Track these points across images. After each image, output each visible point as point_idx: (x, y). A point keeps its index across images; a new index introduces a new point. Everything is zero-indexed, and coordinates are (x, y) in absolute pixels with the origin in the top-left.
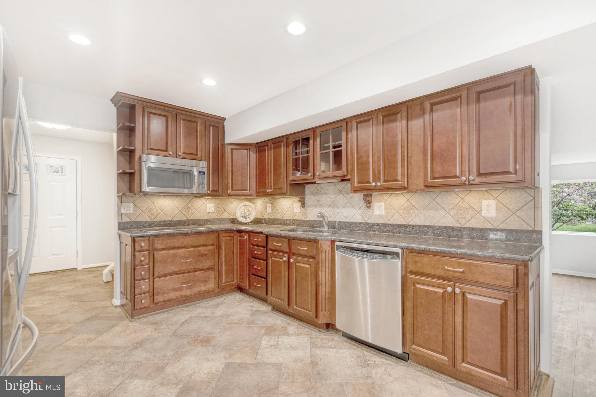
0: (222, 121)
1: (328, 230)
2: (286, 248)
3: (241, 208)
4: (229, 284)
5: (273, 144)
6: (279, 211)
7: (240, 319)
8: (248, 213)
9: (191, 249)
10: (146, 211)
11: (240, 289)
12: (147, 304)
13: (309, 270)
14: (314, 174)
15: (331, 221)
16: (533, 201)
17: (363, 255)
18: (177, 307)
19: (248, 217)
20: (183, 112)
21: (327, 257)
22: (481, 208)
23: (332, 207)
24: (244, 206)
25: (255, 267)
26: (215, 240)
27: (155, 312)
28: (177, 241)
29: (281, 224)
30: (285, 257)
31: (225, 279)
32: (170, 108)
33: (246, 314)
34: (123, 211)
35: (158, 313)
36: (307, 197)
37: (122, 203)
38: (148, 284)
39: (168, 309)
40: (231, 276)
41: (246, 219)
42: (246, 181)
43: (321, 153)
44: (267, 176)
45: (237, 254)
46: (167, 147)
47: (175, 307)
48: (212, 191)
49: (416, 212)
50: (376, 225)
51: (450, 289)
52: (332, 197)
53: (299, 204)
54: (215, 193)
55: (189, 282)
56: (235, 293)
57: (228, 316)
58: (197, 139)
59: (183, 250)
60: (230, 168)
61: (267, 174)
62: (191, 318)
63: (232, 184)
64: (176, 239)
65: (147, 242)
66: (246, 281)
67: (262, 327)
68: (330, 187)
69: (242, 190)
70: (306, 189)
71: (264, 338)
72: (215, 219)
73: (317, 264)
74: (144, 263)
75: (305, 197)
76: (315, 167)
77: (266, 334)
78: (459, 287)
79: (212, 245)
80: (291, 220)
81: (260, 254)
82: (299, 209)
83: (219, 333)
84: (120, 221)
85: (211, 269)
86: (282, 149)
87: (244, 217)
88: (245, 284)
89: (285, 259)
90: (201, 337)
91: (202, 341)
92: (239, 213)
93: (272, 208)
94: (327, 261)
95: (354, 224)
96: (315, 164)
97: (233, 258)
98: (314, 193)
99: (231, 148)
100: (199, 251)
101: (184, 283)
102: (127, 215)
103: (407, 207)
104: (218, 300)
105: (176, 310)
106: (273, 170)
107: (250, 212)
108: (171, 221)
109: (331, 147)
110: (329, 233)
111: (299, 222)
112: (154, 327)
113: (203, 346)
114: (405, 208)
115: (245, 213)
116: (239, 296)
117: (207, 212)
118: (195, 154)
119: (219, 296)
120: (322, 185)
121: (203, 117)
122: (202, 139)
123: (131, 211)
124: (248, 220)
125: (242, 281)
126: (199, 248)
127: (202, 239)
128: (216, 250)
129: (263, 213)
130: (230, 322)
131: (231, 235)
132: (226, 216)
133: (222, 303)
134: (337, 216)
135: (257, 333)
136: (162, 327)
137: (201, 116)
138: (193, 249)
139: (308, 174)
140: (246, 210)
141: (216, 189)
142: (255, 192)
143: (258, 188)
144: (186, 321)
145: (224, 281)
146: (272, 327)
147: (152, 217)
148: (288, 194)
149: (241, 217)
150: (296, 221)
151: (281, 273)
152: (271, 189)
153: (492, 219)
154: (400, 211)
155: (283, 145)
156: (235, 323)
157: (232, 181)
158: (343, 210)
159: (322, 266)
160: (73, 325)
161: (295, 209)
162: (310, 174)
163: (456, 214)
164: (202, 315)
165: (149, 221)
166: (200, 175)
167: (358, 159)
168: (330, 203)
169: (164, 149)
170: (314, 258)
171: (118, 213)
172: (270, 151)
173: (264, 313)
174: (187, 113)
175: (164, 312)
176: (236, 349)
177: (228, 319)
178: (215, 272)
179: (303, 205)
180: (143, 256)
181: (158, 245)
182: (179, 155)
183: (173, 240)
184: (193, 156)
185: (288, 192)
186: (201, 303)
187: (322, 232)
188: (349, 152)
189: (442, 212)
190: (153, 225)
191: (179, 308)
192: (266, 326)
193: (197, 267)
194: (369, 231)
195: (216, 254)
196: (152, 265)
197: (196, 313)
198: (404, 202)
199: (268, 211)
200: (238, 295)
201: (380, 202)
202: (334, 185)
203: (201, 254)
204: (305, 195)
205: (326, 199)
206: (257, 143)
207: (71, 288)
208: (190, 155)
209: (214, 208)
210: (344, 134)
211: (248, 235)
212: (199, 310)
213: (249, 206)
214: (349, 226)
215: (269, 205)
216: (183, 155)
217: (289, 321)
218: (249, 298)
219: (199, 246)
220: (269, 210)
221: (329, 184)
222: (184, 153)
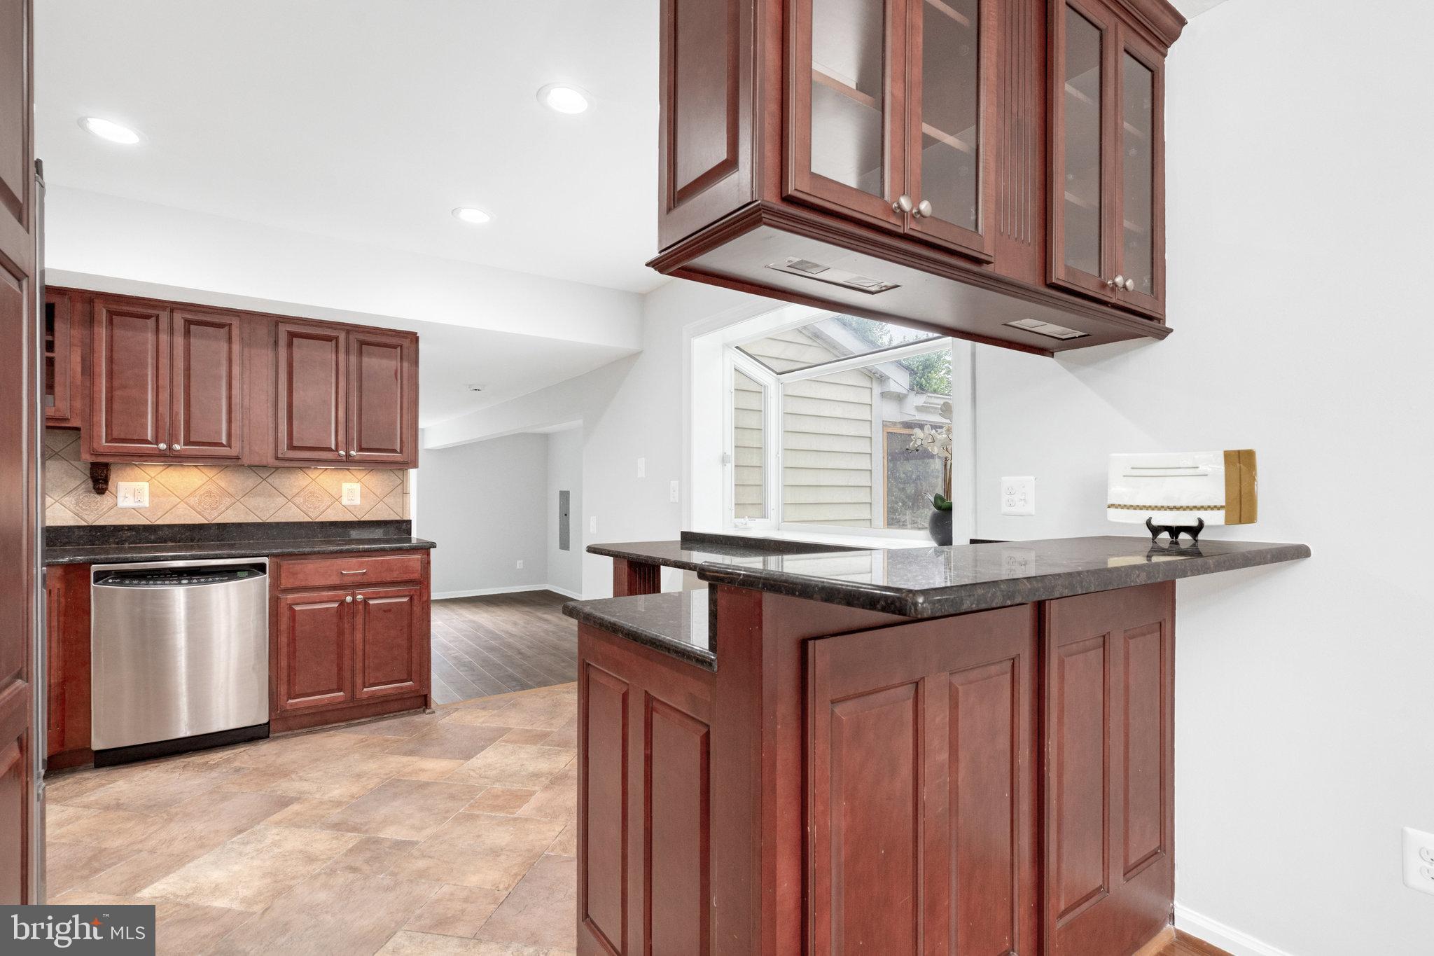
16: (402, 485)
17: (180, 580)
22: (341, 492)
49: (228, 501)
50: (127, 530)
51: (349, 599)
78: (360, 594)
94: (55, 614)
103: (209, 492)
114: (204, 494)
153: (355, 508)
154: (192, 499)
163: (304, 502)
189: (281, 500)
194: (103, 544)
198: (200, 483)
201: (136, 480)
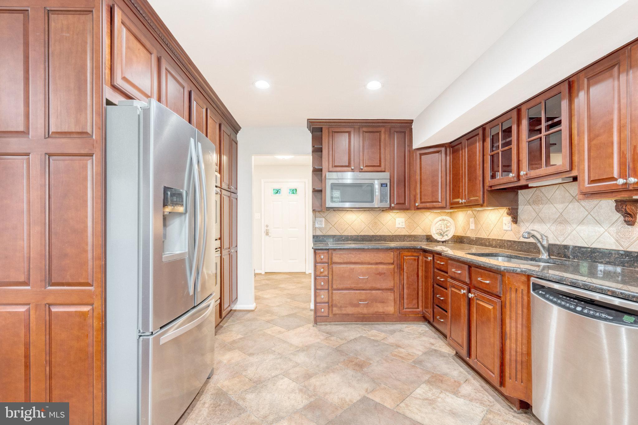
0: (409, 124)
1: (548, 257)
2: (465, 278)
3: (436, 223)
4: (412, 311)
5: (468, 140)
6: (484, 228)
7: (409, 354)
8: (446, 229)
9: (367, 266)
10: (336, 225)
11: (425, 319)
12: (326, 314)
13: (492, 313)
14: (518, 176)
15: (557, 245)
17: (577, 306)
18: (355, 323)
19: (445, 234)
20: (365, 124)
21: (520, 300)
23: (560, 223)
24: (441, 220)
25: (438, 296)
26: (395, 259)
27: (335, 323)
28: (353, 257)
29: (486, 246)
30: (464, 289)
31: (407, 304)
32: (352, 123)
33: (420, 350)
34: (317, 226)
35: (337, 325)
36: (520, 208)
37: (316, 219)
38: (327, 294)
39: (346, 323)
40: (415, 301)
41: (443, 236)
42: (438, 191)
43: (529, 142)
44: (461, 183)
45: (422, 277)
46: (349, 163)
47: (353, 323)
48: (397, 204)
52: (560, 207)
53: (509, 218)
54: (400, 206)
55: (366, 300)
56: (421, 323)
57: (398, 346)
58: (380, 149)
59: (360, 266)
60: (418, 177)
61: (461, 180)
62: (361, 337)
63: (421, 195)
64: (353, 254)
65: (326, 255)
66: (430, 310)
67: (428, 372)
68: (557, 192)
69: (432, 202)
70: (519, 197)
71: (424, 386)
72: (405, 236)
73: (503, 307)
74: (323, 274)
75: (517, 209)
76: (520, 162)
77: (428, 382)
79: (393, 264)
80: (498, 240)
81: (443, 281)
82: (510, 224)
83: (378, 362)
84: (315, 234)
85: (391, 290)
86: (478, 144)
87: (441, 234)
88: (430, 316)
89: (463, 291)
90: (358, 360)
91: (356, 364)
92: (434, 230)
93: (476, 223)
94: (520, 306)
95: (598, 252)
96: (520, 159)
97: (418, 282)
98: (531, 201)
99: (420, 154)
100: (377, 269)
101: (361, 300)
102: (320, 229)
104: (398, 326)
105: (353, 326)
106: (468, 174)
107: (448, 229)
108: (358, 236)
109: (543, 130)
110: (548, 263)
111: (509, 243)
112: (326, 337)
113: (354, 370)
115: (441, 230)
116: (423, 328)
117: (396, 227)
118: (378, 166)
119: (401, 322)
120: (543, 189)
121: (386, 124)
122: (386, 148)
123: (323, 226)
124: (445, 238)
125: (426, 310)
126: (377, 266)
127: (380, 257)
128: (396, 270)
129: (465, 230)
130: (395, 353)
131: (415, 254)
132: (418, 232)
133: (400, 330)
134: (569, 237)
135: (419, 377)
136: (332, 338)
137: (383, 124)
138: (370, 266)
139: (508, 175)
140: (443, 226)
141: (401, 202)
142: (448, 204)
143: (452, 198)
144: (355, 339)
145: (405, 306)
146: (441, 376)
147: (341, 232)
148: (485, 204)
149: (437, 233)
150: (505, 242)
151: (460, 309)
152: (465, 199)
155: (479, 139)
156: (400, 357)
157: (421, 192)
158: (579, 227)
159: (511, 311)
160: (277, 317)
161: (504, 225)
162: (511, 175)
164: (372, 338)
165: (338, 236)
166: (382, 188)
167: (590, 141)
168: (557, 216)
169: (347, 164)
170: (499, 297)
171: (313, 227)
172: (464, 151)
173: (442, 355)
174: (369, 124)
175: (342, 324)
176: (383, 385)
177: (396, 350)
178: (396, 294)
179: (515, 220)
180: (323, 268)
181: (336, 259)
182: (361, 169)
183: (350, 255)
184: (376, 168)
185: (485, 202)
186: (380, 325)
187: (536, 261)
188: (575, 132)
190: (341, 239)
191: (357, 324)
192: (435, 372)
193: (374, 285)
195: (396, 275)
196: (331, 277)
197: (369, 334)
199: (471, 228)
200: (424, 326)
202: (563, 188)
203: (378, 272)
204: (518, 206)
205: (549, 210)
206: (451, 143)
207: (294, 287)
208: (372, 168)
209: (404, 224)
210: (565, 104)
211: (432, 255)
212: (374, 332)
213: (447, 220)
214: (588, 254)
215: (472, 220)
216: (366, 168)
217: (470, 377)
218: (435, 333)
219: (377, 264)
220: (472, 226)
221: (554, 186)
222: (366, 166)
